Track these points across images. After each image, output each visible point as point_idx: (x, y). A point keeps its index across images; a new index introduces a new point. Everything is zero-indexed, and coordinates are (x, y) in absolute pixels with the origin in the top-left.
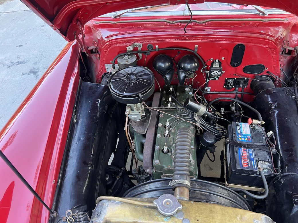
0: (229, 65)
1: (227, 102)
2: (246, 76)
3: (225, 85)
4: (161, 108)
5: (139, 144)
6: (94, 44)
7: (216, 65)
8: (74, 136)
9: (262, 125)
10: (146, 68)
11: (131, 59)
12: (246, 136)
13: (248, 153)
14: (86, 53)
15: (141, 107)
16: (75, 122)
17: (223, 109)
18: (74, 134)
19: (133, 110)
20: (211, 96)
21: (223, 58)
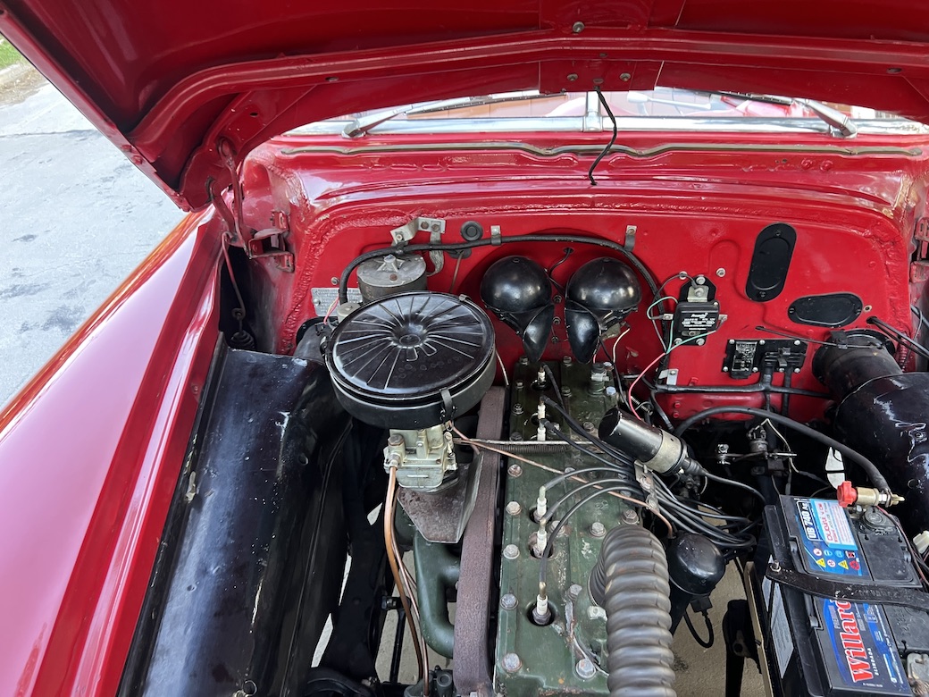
0: (740, 295)
1: (731, 423)
2: (798, 334)
3: (728, 363)
4: (510, 443)
5: (433, 582)
6: (275, 222)
7: (698, 295)
8: (182, 556)
9: (892, 509)
10: (462, 298)
11: (405, 269)
12: (840, 552)
13: (860, 621)
14: (245, 249)
15: (441, 441)
16: (190, 499)
17: (726, 446)
18: (185, 549)
19: (412, 450)
20: (678, 400)
21: (721, 272)
